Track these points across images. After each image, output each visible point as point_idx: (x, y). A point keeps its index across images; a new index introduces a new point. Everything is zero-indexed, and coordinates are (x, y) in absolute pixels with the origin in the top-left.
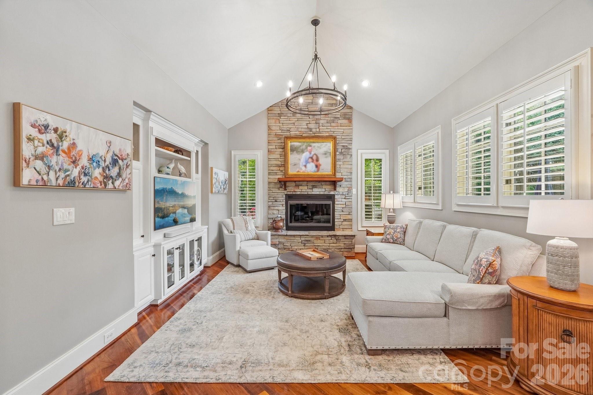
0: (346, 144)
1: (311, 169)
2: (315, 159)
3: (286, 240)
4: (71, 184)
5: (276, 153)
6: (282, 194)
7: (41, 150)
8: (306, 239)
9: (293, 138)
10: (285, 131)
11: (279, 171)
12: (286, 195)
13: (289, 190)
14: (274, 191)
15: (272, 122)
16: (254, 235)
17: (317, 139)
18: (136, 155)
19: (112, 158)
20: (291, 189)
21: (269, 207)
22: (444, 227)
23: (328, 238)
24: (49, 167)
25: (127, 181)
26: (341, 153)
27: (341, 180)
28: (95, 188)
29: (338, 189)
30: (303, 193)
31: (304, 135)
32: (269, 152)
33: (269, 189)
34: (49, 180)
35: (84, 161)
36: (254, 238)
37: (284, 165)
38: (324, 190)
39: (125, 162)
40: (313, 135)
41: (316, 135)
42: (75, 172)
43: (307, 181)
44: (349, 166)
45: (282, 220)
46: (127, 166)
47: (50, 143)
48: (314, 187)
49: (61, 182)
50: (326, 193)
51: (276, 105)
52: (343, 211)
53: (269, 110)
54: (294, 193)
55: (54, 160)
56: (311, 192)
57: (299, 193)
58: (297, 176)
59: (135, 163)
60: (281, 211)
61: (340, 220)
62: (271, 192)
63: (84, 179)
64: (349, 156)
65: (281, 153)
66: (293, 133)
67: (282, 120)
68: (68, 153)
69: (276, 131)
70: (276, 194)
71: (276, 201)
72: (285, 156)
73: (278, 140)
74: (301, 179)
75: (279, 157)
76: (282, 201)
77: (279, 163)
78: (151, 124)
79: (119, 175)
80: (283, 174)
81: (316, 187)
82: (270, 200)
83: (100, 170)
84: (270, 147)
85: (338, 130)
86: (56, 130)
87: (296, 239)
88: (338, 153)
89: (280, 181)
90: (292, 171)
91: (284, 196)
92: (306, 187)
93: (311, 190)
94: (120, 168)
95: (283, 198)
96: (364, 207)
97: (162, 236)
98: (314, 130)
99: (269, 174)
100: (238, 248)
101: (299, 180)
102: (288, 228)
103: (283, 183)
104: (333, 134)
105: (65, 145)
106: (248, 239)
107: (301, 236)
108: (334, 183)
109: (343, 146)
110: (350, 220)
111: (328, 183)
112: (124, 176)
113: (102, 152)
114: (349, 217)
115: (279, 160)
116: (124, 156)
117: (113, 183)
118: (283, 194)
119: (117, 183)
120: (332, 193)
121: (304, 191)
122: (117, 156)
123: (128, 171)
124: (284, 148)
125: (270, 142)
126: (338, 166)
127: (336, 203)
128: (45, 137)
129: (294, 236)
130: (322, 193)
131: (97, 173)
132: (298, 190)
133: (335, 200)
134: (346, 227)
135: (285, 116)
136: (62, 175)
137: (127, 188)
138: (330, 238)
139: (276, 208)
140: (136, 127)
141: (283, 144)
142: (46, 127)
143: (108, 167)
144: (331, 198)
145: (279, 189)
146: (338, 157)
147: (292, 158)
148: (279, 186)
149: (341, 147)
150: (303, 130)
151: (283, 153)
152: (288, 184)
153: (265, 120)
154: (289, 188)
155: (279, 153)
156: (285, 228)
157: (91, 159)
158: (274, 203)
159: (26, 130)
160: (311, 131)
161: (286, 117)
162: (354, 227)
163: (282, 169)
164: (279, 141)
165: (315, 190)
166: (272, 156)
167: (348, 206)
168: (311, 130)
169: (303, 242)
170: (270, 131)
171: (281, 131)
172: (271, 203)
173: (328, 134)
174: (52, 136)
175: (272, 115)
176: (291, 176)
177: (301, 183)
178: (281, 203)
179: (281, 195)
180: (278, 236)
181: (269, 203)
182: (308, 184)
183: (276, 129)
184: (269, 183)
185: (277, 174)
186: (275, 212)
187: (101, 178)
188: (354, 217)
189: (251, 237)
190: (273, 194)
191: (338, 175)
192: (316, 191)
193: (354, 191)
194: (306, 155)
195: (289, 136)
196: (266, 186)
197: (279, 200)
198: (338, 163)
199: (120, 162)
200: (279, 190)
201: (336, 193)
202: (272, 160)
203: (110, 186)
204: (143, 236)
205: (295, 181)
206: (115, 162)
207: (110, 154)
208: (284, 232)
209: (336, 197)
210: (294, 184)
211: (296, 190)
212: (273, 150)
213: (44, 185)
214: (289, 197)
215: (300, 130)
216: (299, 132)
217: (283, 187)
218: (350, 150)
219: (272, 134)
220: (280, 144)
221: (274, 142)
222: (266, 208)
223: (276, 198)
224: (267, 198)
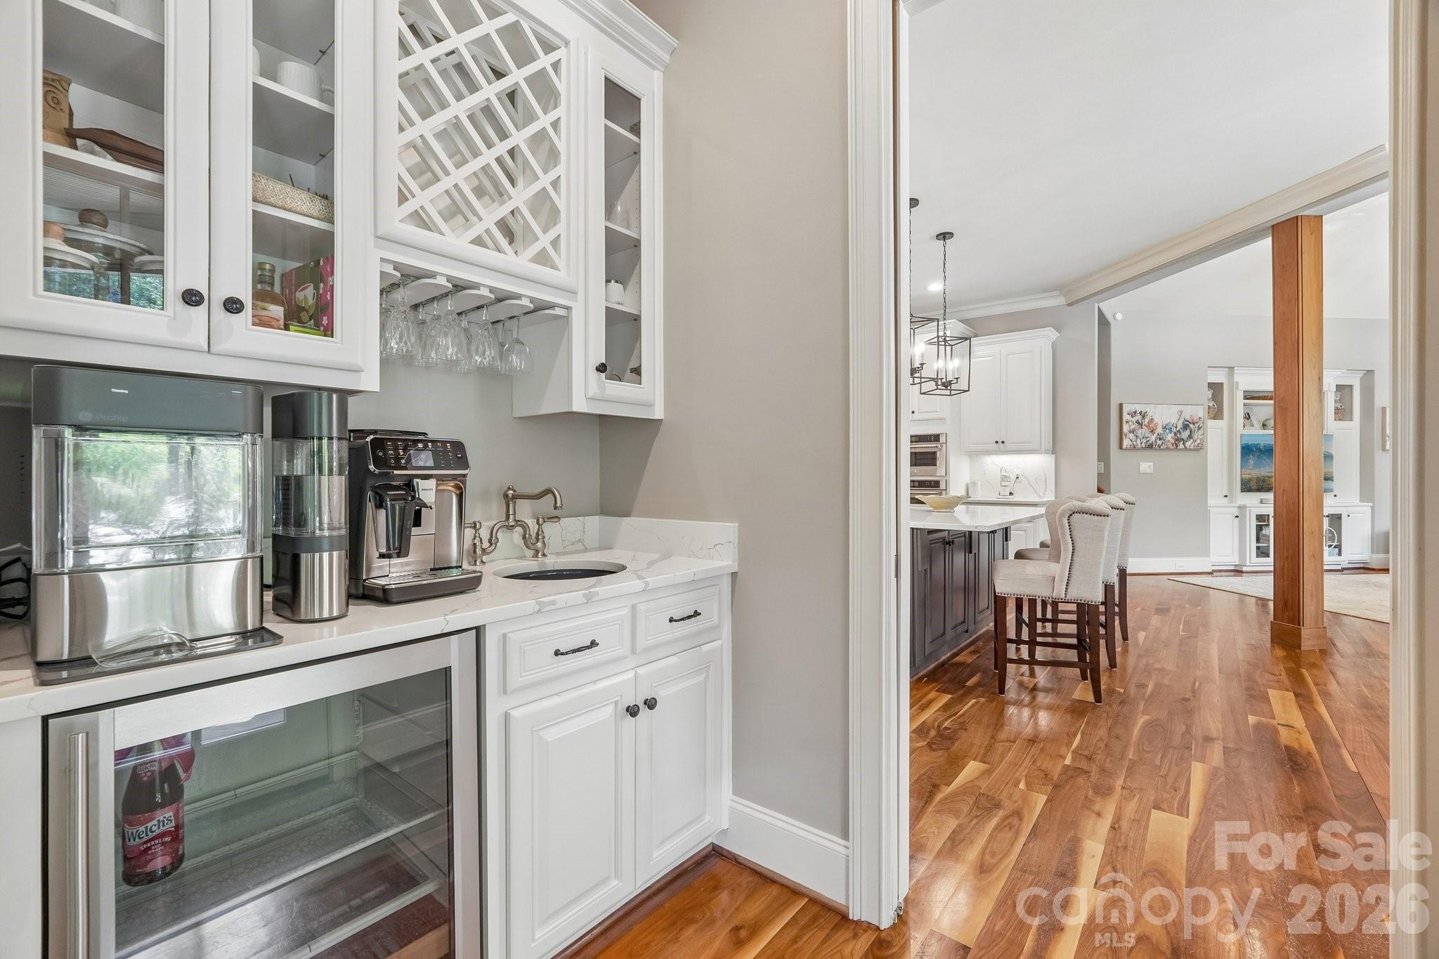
4: (1150, 447)
7: (1133, 427)
18: (1217, 413)
19: (1183, 423)
24: (1137, 437)
25: (1199, 441)
28: (1168, 449)
34: (1137, 445)
35: (1159, 430)
39: (1197, 425)
42: (1153, 438)
46: (1199, 428)
47: (1138, 422)
49: (1143, 445)
55: (1139, 432)
59: (1211, 423)
63: (1159, 442)
68: (1148, 426)
78: (1236, 378)
79: (1190, 437)
83: (1173, 434)
86: (1141, 413)
94: (1191, 432)
97: (1259, 501)
105: (1146, 421)
112: (1195, 437)
113: (1174, 421)
116: (1195, 421)
117: (1184, 444)
119: (1188, 444)
122: (1186, 421)
123: (1201, 432)
128: (1134, 419)
131: (1170, 437)
136: (1144, 441)
137: (1199, 448)
140: (1216, 388)
142: (1135, 412)
143: (1179, 431)
157: (1164, 428)
159: (1126, 417)
174: (1138, 417)
187: (1173, 441)
199: (1191, 426)
203: (1181, 446)
204: (1226, 496)
206: (1186, 427)
207: (1182, 420)
213: (1134, 448)
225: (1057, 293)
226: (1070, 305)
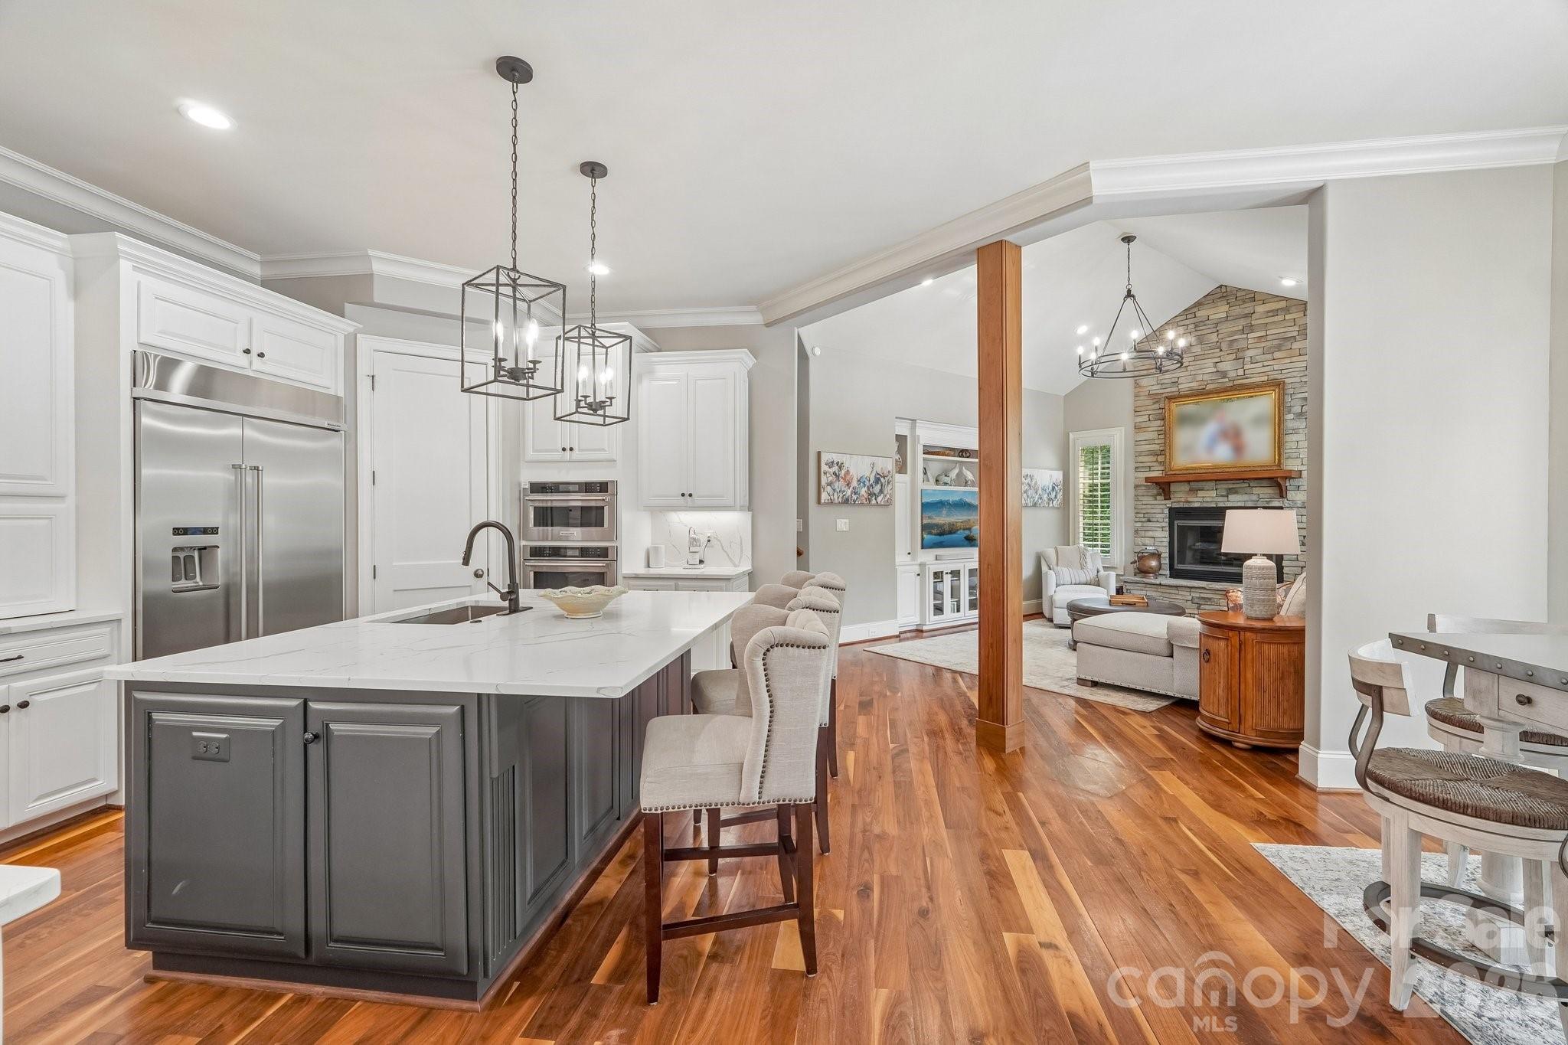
1: (1222, 454)
2: (1234, 436)
3: (1160, 594)
4: (846, 501)
5: (1150, 429)
6: (1161, 507)
7: (830, 479)
8: (1202, 595)
9: (1182, 396)
10: (1168, 386)
11: (1154, 464)
12: (1171, 509)
13: (1175, 500)
14: (1144, 502)
16: (1092, 575)
17: (1236, 392)
18: (902, 468)
19: (875, 477)
20: (1181, 497)
21: (1136, 531)
24: (834, 490)
25: (888, 496)
26: (1297, 415)
27: (1296, 475)
28: (862, 504)
29: (1291, 495)
30: (1205, 505)
31: (1209, 387)
32: (1138, 428)
33: (1137, 498)
34: (834, 499)
35: (854, 484)
36: (1089, 582)
37: (1164, 451)
38: (1255, 497)
39: (887, 479)
40: (1231, 384)
41: (1236, 382)
42: (849, 492)
43: (1216, 481)
45: (1154, 556)
46: (889, 483)
47: (835, 473)
48: (1231, 491)
49: (840, 500)
54: (1186, 505)
55: (836, 485)
56: (1226, 502)
57: (1197, 505)
58: (1191, 472)
59: (898, 477)
60: (1161, 539)
61: (1294, 563)
62: (1141, 503)
63: (855, 497)
65: (1160, 428)
66: (1184, 387)
68: (844, 479)
69: (1150, 388)
70: (1149, 506)
71: (1149, 521)
72: (1166, 434)
73: (1154, 403)
74: (1201, 478)
75: (1156, 436)
76: (1160, 520)
77: (1156, 447)
78: (918, 432)
79: (881, 491)
80: (1163, 468)
81: (1236, 493)
82: (1137, 519)
83: (866, 489)
84: (1139, 419)
85: (1292, 365)
86: (837, 463)
87: (1181, 593)
88: (1288, 417)
89: (1157, 483)
90: (1182, 460)
91: (1167, 511)
92: (1214, 493)
93: (1226, 499)
94: (882, 485)
95: (1162, 516)
97: (934, 558)
98: (1232, 374)
99: (1137, 469)
101: (1196, 479)
102: (1175, 573)
103: (1162, 486)
104: (1279, 377)
105: (843, 472)
106: (1078, 582)
108: (1279, 483)
111: (1265, 483)
112: (886, 492)
113: (867, 474)
115: (1156, 442)
116: (886, 473)
117: (876, 499)
118: (1164, 507)
119: (879, 499)
120: (1276, 504)
121: (1209, 500)
122: (879, 474)
123: (890, 487)
124: (1165, 418)
125: (1137, 409)
126: (1288, 445)
128: (832, 470)
129: (1181, 588)
131: (863, 491)
132: (1196, 499)
136: (841, 495)
137: (889, 503)
139: (1150, 534)
140: (901, 439)
141: (1163, 411)
142: (832, 463)
143: (871, 485)
145: (1155, 497)
146: (1290, 425)
147: (1182, 437)
148: (1155, 492)
149: (1301, 403)
150: (1206, 377)
151: (1163, 428)
152: (1173, 488)
154: (1177, 495)
155: (1156, 429)
156: (1166, 573)
157: (859, 481)
158: (1145, 524)
159: (824, 468)
160: (1224, 377)
163: (1161, 458)
164: (1157, 406)
165: (1233, 497)
166: (1142, 436)
168: (1224, 374)
169: (1196, 601)
170: (1138, 390)
171: (1159, 387)
172: (1139, 524)
173: (1265, 378)
174: (835, 468)
176: (1177, 472)
177: (1200, 484)
178: (1158, 525)
179: (1160, 510)
180: (1144, 585)
181: (1137, 524)
182: (1219, 486)
183: (1149, 382)
184: (1136, 486)
185: (1152, 469)
186: (1147, 541)
187: (866, 496)
189: (1083, 580)
190: (1144, 507)
191: (1292, 465)
192: (1238, 500)
194: (1210, 429)
195: (1175, 393)
196: (1132, 491)
197: (1155, 519)
198: (1289, 438)
199: (882, 479)
200: (1156, 500)
201: (1287, 504)
202: (1142, 443)
203: (874, 502)
204: (909, 554)
205: (1188, 482)
206: (877, 481)
207: (873, 474)
210: (1186, 487)
211: (1190, 499)
212: (1143, 425)
213: (831, 503)
214: (1175, 514)
215: (1200, 378)
216: (1198, 384)
217: (1164, 493)
219: (1141, 394)
220: (1157, 412)
221: (1143, 408)
222: (1131, 533)
223: (1149, 515)
224: (1132, 515)
225: (753, 308)
226: (768, 325)
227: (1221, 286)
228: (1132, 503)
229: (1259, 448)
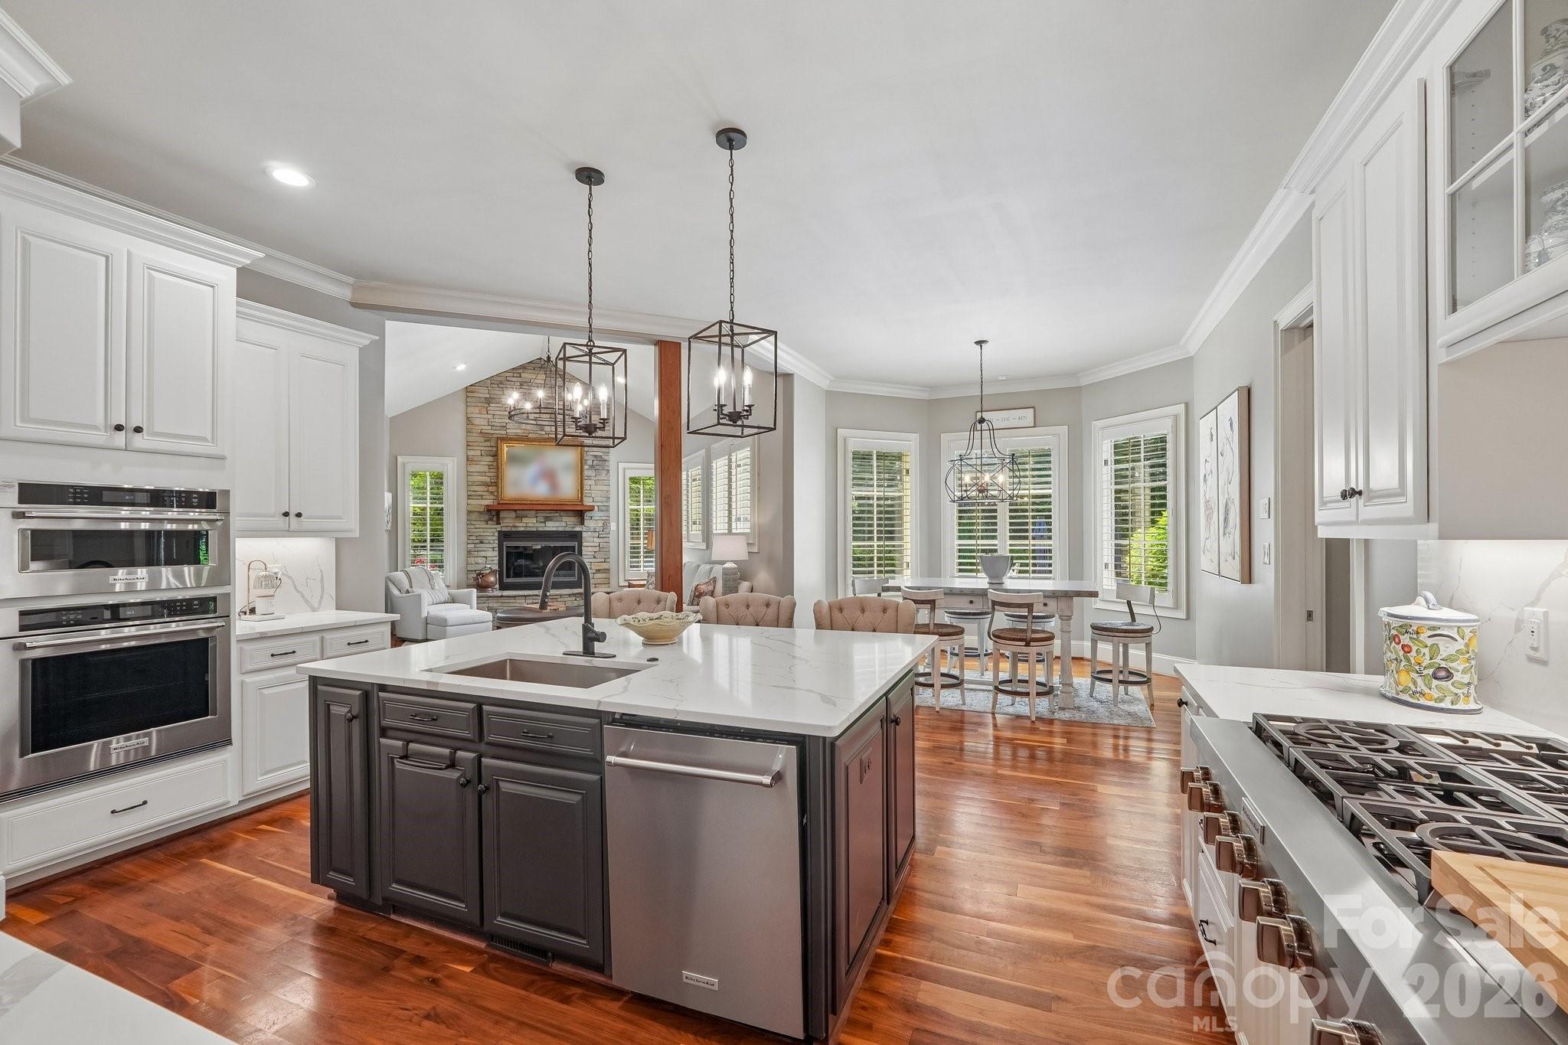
0: (601, 454)
1: (541, 491)
2: (550, 476)
3: (500, 604)
5: (482, 463)
6: (492, 530)
8: (535, 601)
9: (511, 439)
10: (498, 428)
11: (487, 493)
12: (499, 532)
13: (504, 525)
14: (477, 526)
15: (474, 411)
16: (445, 596)
17: (550, 443)
20: (509, 523)
21: (469, 552)
22: (712, 568)
23: (571, 599)
26: (592, 467)
27: (591, 509)
29: (586, 523)
30: (528, 529)
31: (530, 436)
32: (469, 460)
33: (469, 522)
36: (446, 601)
37: (496, 483)
38: (564, 524)
40: (547, 436)
41: (551, 436)
43: (536, 510)
44: (606, 488)
45: (493, 572)
48: (547, 519)
50: (568, 529)
51: (481, 384)
52: (595, 557)
53: (469, 390)
54: (514, 529)
56: (542, 528)
57: (522, 529)
58: (519, 502)
60: (490, 559)
62: (473, 527)
64: (604, 472)
65: (491, 463)
66: (511, 432)
67: (492, 409)
69: (481, 427)
70: (481, 530)
71: (482, 543)
72: (497, 468)
73: (486, 441)
74: (525, 507)
75: (487, 469)
76: (492, 542)
77: (487, 479)
80: (493, 497)
81: (551, 520)
82: (470, 541)
84: (471, 453)
87: (518, 601)
88: (586, 467)
89: (489, 510)
90: (510, 492)
91: (497, 534)
92: (534, 520)
93: (543, 525)
95: (494, 538)
96: (628, 550)
98: (548, 429)
99: (469, 497)
100: (424, 614)
101: (522, 507)
102: (504, 587)
103: (494, 513)
106: (438, 602)
107: (526, 596)
108: (580, 514)
109: (596, 456)
110: (607, 571)
111: (570, 514)
114: (605, 566)
115: (487, 474)
118: (495, 530)
120: (578, 529)
121: (531, 525)
124: (496, 455)
125: (470, 444)
126: (586, 487)
127: (584, 544)
129: (514, 597)
130: (561, 529)
132: (521, 525)
133: (583, 540)
134: (599, 581)
135: (497, 403)
138: (574, 598)
139: (483, 554)
141: (494, 449)
144: (577, 536)
145: (486, 522)
146: (586, 473)
147: (511, 473)
148: (487, 517)
149: (592, 458)
150: (528, 428)
151: (495, 464)
152: (502, 515)
153: (462, 406)
154: (507, 521)
155: (487, 463)
156: (497, 586)
158: (478, 545)
160: (542, 430)
161: (498, 405)
162: (613, 582)
163: (491, 489)
164: (488, 444)
165: (549, 524)
166: (474, 468)
167: (603, 550)
168: (542, 428)
170: (469, 426)
171: (490, 427)
172: (473, 546)
175: (473, 400)
176: (508, 502)
177: (525, 512)
178: (490, 546)
179: (490, 533)
180: (489, 597)
181: (469, 546)
182: (538, 515)
183: (481, 422)
184: (469, 512)
185: (484, 497)
186: (480, 560)
188: (612, 566)
189: (443, 599)
190: (476, 530)
191: (587, 502)
192: (552, 526)
193: (613, 526)
194: (533, 469)
195: (504, 436)
196: (464, 517)
197: (487, 541)
198: (586, 483)
200: (487, 524)
201: (584, 529)
202: (474, 474)
205: (516, 510)
208: (498, 593)
209: (584, 535)
210: (513, 514)
211: (517, 525)
212: (475, 458)
214: (504, 536)
215: (524, 427)
216: (522, 431)
217: (495, 519)
218: (607, 464)
219: (474, 431)
220: (488, 449)
221: (477, 444)
222: (464, 554)
223: (482, 538)
224: (464, 538)
226: (355, 305)
227: (540, 359)
228: (464, 527)
229: (567, 488)
